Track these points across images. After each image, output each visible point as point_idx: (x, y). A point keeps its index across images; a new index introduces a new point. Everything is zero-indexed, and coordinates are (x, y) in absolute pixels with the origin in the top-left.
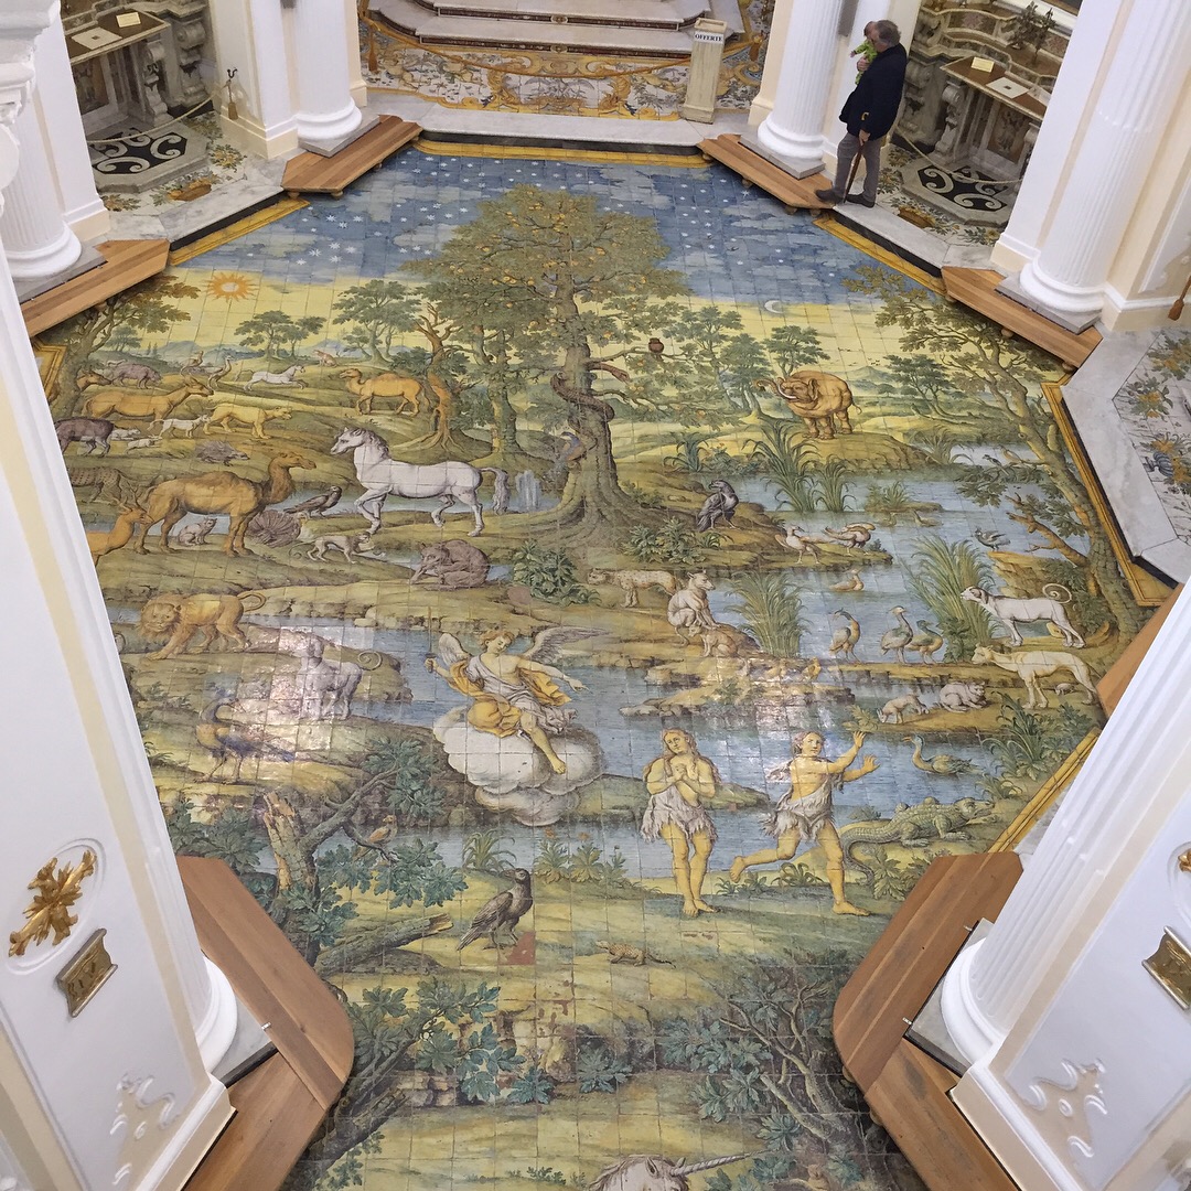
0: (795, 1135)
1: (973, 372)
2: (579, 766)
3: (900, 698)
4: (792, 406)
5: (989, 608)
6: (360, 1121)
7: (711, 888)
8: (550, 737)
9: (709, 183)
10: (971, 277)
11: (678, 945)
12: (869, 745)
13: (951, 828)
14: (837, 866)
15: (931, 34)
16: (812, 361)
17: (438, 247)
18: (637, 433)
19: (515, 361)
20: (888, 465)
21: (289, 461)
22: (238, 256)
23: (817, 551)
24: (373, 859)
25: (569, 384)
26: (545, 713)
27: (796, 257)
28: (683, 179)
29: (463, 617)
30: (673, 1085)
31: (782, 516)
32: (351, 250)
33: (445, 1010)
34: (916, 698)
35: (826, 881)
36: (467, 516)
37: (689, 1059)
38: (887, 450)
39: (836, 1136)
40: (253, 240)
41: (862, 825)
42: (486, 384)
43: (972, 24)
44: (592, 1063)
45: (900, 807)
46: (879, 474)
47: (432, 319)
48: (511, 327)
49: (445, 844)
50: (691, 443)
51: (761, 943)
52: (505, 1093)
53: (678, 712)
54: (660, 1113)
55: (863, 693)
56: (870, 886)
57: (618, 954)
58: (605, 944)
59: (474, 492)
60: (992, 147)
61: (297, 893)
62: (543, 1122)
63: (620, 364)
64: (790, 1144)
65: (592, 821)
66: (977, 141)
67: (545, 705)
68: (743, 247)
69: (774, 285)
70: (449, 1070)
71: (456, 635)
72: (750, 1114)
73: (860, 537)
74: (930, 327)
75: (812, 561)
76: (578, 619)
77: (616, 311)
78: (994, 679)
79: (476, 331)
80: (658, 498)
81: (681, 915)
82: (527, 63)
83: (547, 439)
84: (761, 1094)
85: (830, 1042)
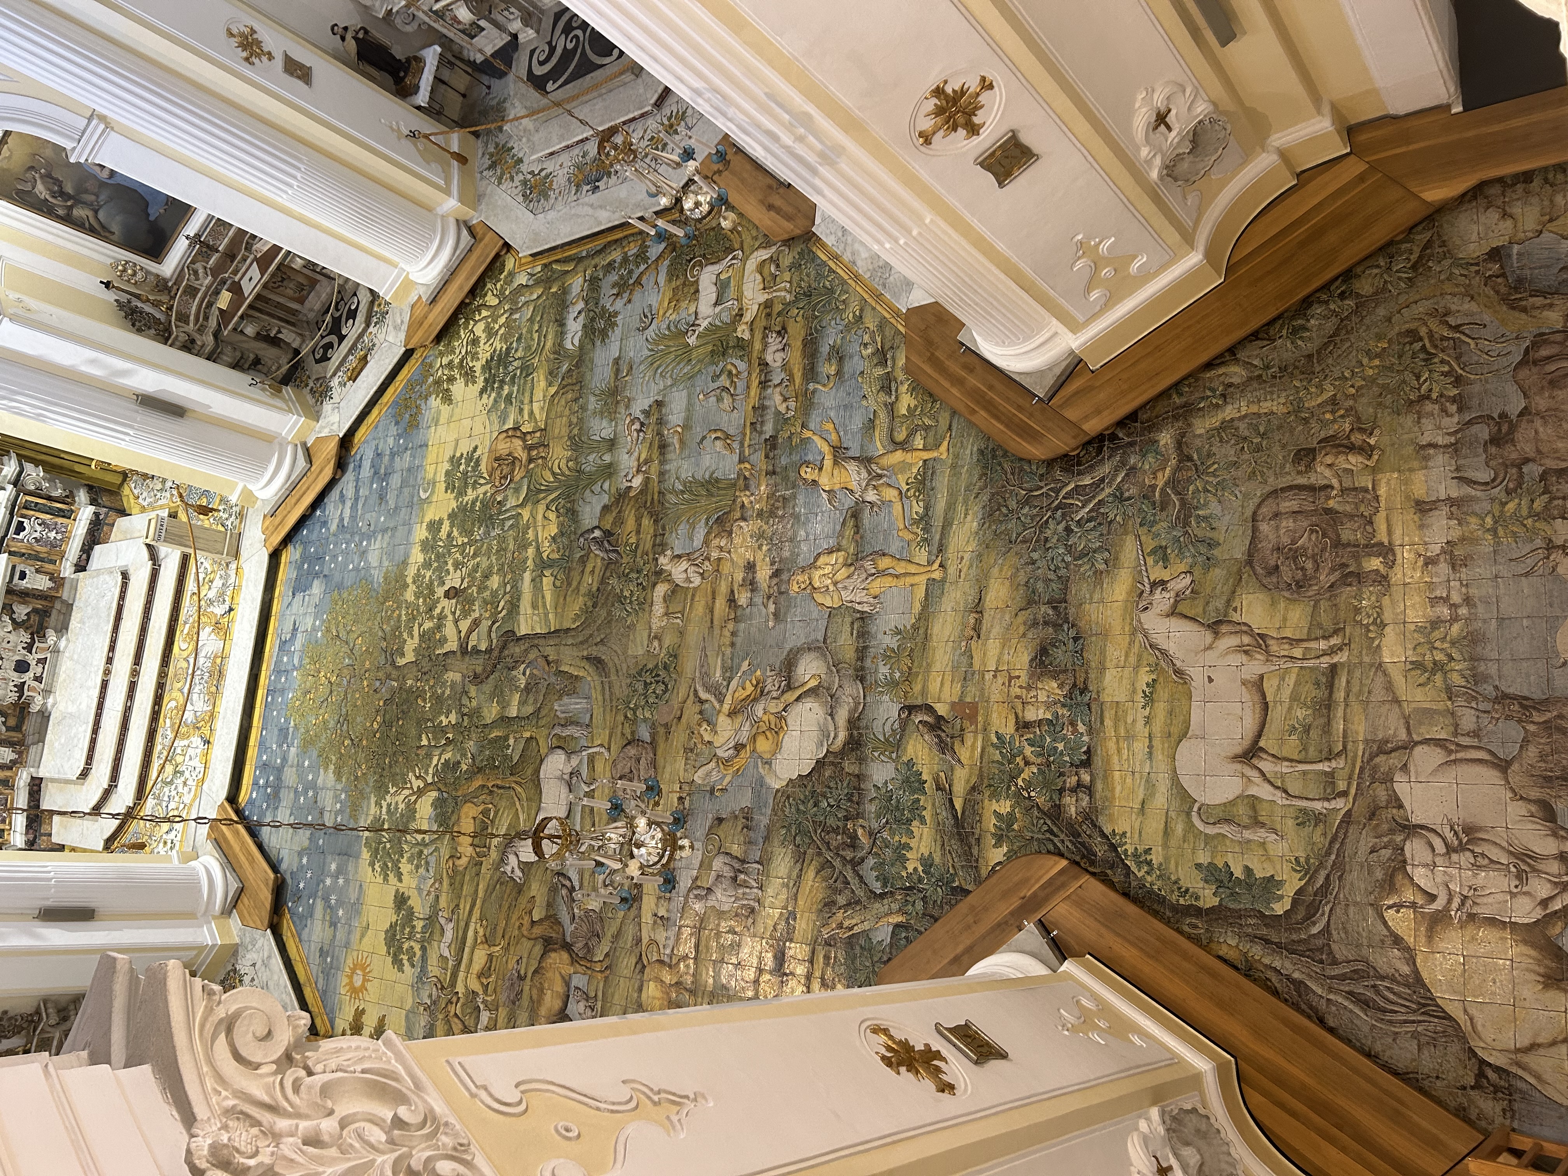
0: (1122, 494)
1: (500, 327)
2: (815, 664)
3: (776, 398)
4: (517, 478)
5: (704, 324)
6: (1100, 850)
7: (922, 556)
8: (789, 688)
9: (306, 544)
10: (414, 325)
11: (967, 584)
12: (812, 426)
13: (883, 362)
14: (909, 455)
15: (193, 341)
16: (478, 461)
17: (339, 787)
18: (530, 611)
19: (453, 718)
20: (576, 400)
21: (526, 921)
22: (329, 972)
23: (646, 462)
24: (884, 840)
25: (479, 670)
26: (769, 692)
27: (382, 471)
28: (300, 568)
29: (680, 763)
30: (1080, 590)
31: (613, 490)
32: (333, 867)
33: (1013, 778)
34: (775, 386)
35: (921, 463)
36: (591, 759)
37: (1059, 578)
38: (563, 402)
39: (1123, 463)
40: (315, 958)
41: (877, 434)
42: (471, 743)
43: (188, 305)
44: (1061, 656)
45: (864, 403)
46: (583, 408)
47: (407, 792)
48: (420, 722)
49: (875, 777)
50: (542, 565)
51: (969, 518)
52: (1081, 728)
53: (775, 581)
54: (1102, 601)
55: (769, 429)
56: (927, 428)
57: (972, 633)
58: (964, 644)
59: (569, 754)
60: (301, 301)
61: (910, 907)
62: (1106, 697)
63: (464, 625)
64: (1129, 499)
65: (862, 653)
66: (294, 312)
67: (762, 692)
68: (368, 516)
69: (406, 491)
70: (1062, 774)
71: (696, 768)
72: (1104, 529)
73: (637, 426)
74: (457, 361)
75: (655, 467)
76: (690, 664)
77: (416, 628)
78: (764, 323)
79: (422, 752)
80: (590, 594)
81: (943, 581)
82: (173, 704)
83: (527, 689)
84: (1089, 520)
85: (1050, 463)
